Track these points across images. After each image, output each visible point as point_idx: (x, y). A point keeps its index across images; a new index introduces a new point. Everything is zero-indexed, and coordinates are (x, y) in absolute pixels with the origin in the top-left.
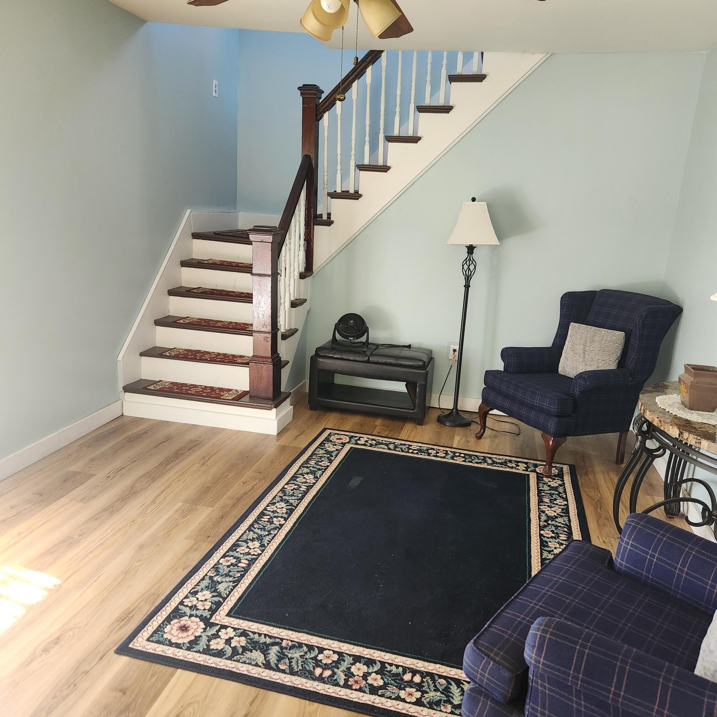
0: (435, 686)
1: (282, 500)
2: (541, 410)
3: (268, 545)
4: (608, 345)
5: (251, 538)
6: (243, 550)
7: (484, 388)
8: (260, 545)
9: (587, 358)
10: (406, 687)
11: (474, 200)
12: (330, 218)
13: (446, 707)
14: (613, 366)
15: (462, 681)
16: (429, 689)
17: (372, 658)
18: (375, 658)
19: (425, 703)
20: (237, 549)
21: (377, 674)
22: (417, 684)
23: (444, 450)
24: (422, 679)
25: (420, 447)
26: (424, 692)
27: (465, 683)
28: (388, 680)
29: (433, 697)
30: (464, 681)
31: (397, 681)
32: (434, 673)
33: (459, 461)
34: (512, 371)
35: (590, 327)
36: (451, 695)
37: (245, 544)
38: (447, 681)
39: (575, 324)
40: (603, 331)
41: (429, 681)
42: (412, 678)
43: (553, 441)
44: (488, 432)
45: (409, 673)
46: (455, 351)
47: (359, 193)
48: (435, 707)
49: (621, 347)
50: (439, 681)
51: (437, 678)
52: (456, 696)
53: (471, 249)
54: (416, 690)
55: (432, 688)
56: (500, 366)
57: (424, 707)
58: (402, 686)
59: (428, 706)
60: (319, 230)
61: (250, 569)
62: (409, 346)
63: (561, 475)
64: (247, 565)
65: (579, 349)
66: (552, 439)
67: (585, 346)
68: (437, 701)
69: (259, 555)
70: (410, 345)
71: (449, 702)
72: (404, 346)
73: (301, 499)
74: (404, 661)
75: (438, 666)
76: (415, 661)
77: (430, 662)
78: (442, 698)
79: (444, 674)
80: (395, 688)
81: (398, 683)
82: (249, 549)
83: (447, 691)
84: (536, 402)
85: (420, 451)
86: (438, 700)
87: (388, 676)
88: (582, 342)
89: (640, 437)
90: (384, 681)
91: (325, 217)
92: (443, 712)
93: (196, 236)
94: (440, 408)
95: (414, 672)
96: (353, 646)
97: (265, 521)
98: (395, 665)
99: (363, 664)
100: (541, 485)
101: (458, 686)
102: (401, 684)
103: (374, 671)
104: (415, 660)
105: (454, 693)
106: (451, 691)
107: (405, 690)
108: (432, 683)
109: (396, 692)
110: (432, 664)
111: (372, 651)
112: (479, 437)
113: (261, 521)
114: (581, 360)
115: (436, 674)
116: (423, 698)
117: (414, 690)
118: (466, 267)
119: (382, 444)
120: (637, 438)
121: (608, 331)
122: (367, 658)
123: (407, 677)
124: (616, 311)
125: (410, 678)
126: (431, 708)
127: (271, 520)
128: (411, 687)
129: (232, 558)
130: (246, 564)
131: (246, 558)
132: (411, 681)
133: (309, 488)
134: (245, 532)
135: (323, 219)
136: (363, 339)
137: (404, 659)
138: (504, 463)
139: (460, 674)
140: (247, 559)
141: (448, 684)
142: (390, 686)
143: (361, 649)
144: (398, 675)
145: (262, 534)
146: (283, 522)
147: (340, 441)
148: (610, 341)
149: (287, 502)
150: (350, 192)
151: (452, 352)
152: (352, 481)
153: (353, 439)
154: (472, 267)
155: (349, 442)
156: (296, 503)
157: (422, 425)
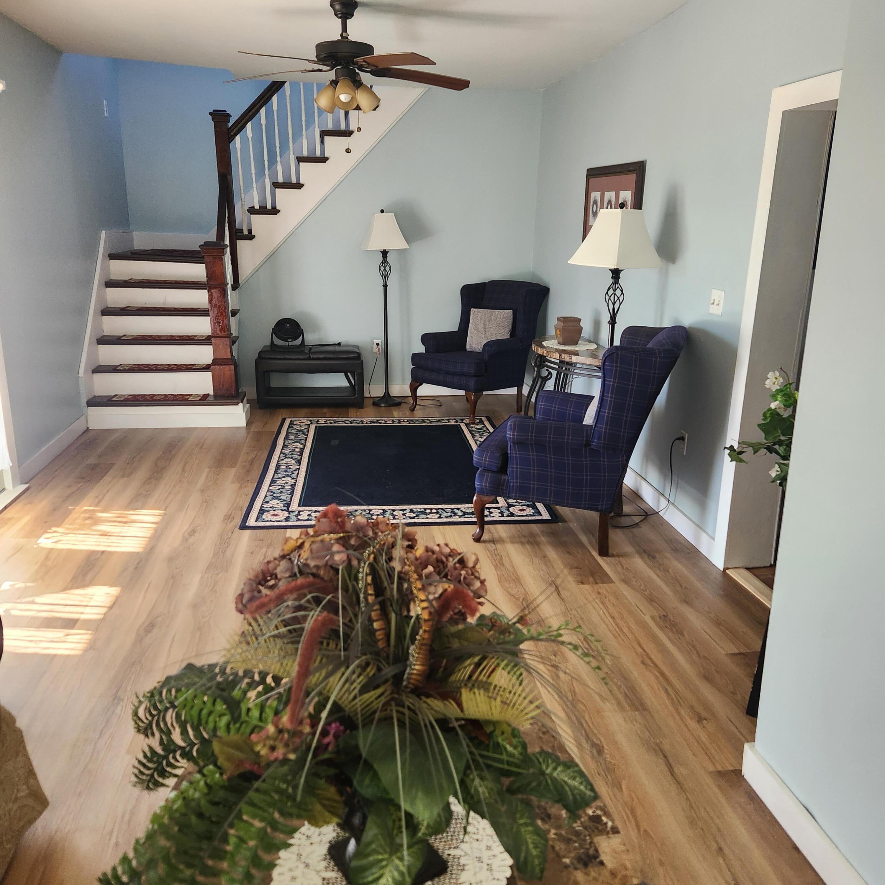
0: (446, 512)
1: (287, 457)
2: (463, 374)
3: (297, 477)
4: (502, 321)
5: (282, 477)
7: (413, 368)
8: (291, 478)
9: (487, 333)
11: (382, 211)
12: (251, 233)
14: (507, 336)
17: (403, 508)
18: (405, 508)
19: (443, 517)
20: (276, 482)
21: (410, 513)
23: (390, 420)
24: (437, 511)
25: (370, 420)
26: (440, 514)
27: (461, 508)
29: (446, 515)
33: (405, 424)
34: (432, 351)
35: (486, 309)
37: (280, 479)
39: (474, 309)
40: (497, 311)
41: (441, 511)
42: (431, 511)
43: (474, 395)
44: (417, 407)
46: (378, 344)
47: (277, 208)
49: (511, 322)
52: (459, 513)
53: (385, 253)
54: (436, 514)
56: (421, 349)
58: (427, 514)
59: (446, 518)
60: (241, 244)
61: (294, 489)
62: (339, 344)
63: (481, 422)
64: (291, 487)
65: (481, 327)
67: (485, 324)
68: (449, 516)
69: (295, 482)
70: (340, 343)
71: (456, 515)
72: (335, 344)
73: (301, 455)
74: (423, 506)
75: (443, 505)
76: (429, 506)
77: (438, 505)
78: (452, 515)
79: (449, 507)
80: (424, 515)
82: (285, 481)
85: (372, 422)
88: (482, 322)
89: (536, 368)
90: (416, 514)
91: (246, 232)
93: (113, 257)
94: (371, 397)
96: (389, 506)
98: (418, 508)
99: (400, 511)
100: (470, 428)
101: (459, 510)
103: (407, 512)
106: (455, 512)
107: (430, 515)
108: (444, 511)
110: (440, 505)
112: (413, 410)
114: (483, 336)
115: (443, 508)
117: (434, 514)
118: (382, 268)
119: (338, 421)
120: (534, 369)
121: (500, 311)
123: (428, 511)
124: (503, 295)
127: (288, 467)
129: (277, 486)
133: (302, 449)
135: (244, 233)
136: (299, 341)
138: (439, 421)
140: (288, 485)
141: (453, 510)
142: (420, 515)
144: (422, 511)
145: (288, 474)
146: (298, 467)
147: (304, 424)
148: (503, 318)
149: (292, 458)
150: (268, 208)
151: (375, 346)
152: (332, 443)
153: (313, 422)
154: (387, 268)
155: (311, 423)
156: (299, 458)
157: (363, 408)
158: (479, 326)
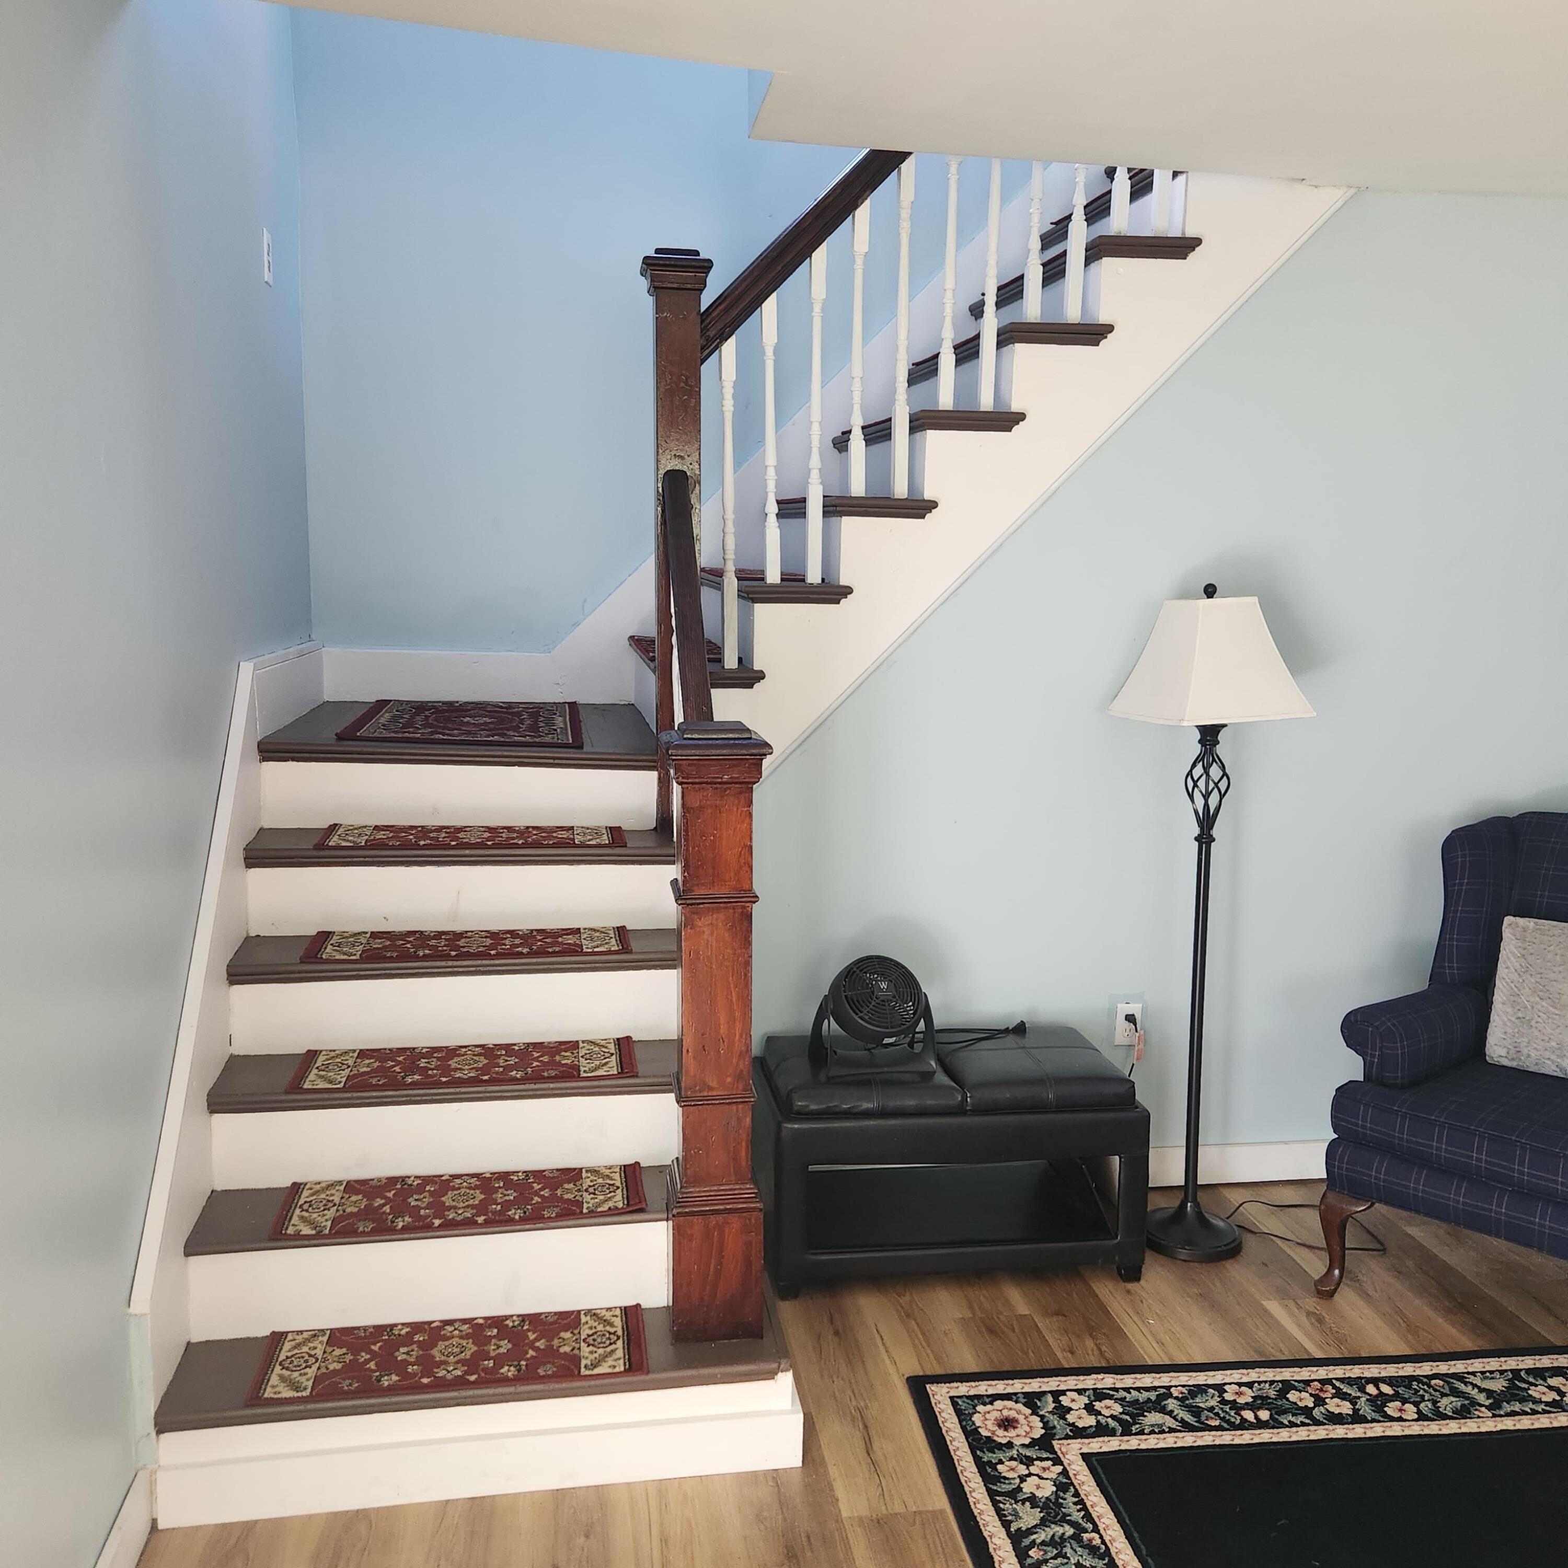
47: (841, 582)
91: (732, 662)
93: (274, 750)
135: (730, 667)
150: (810, 580)
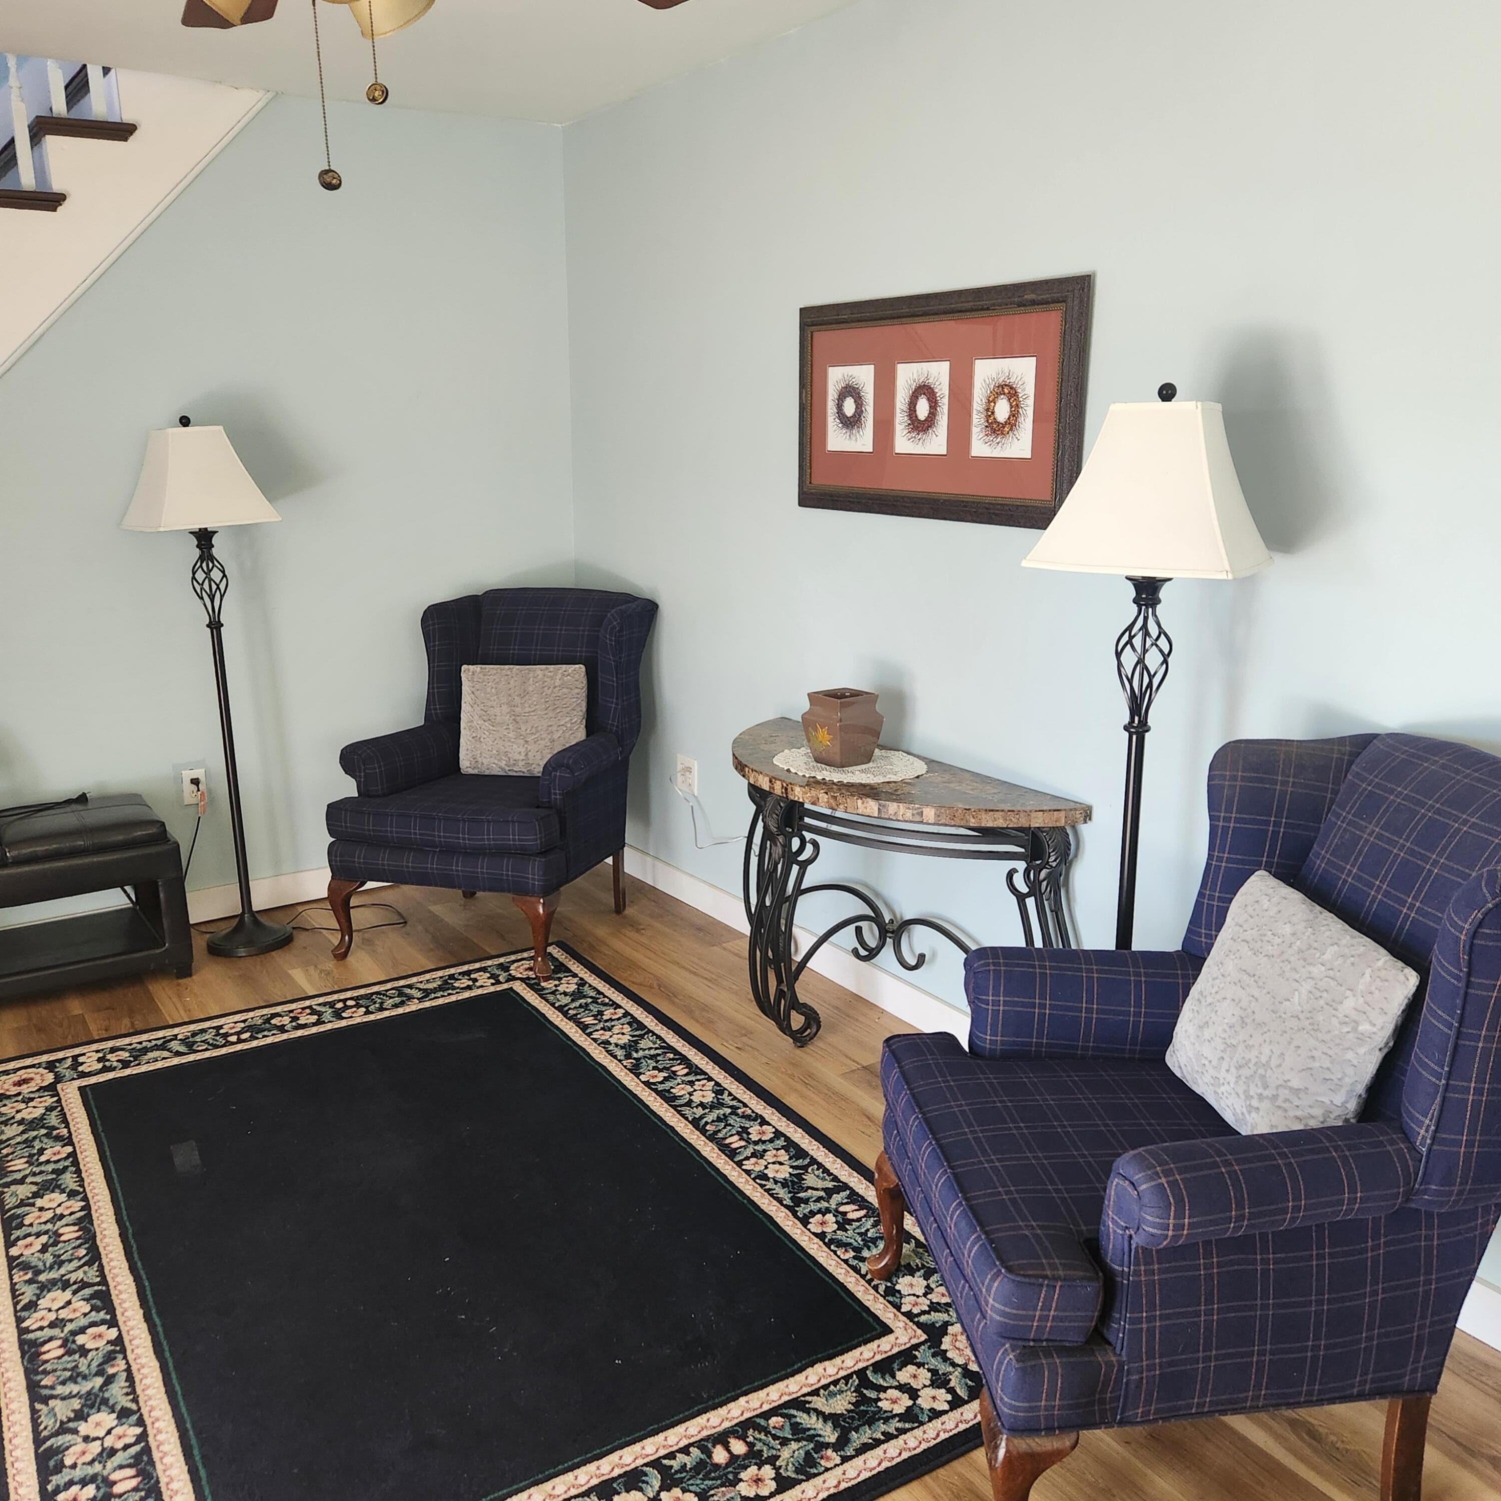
0: (775, 1437)
1: (45, 1288)
2: (501, 852)
3: (137, 1403)
4: (559, 694)
5: (72, 1415)
6: (84, 1453)
7: (331, 844)
8: (114, 1415)
9: (523, 728)
10: (736, 1474)
11: (185, 422)
13: (828, 1459)
14: (580, 735)
15: (802, 1399)
16: (773, 1448)
17: (628, 1469)
18: (633, 1466)
19: (793, 1476)
20: (62, 1461)
21: (669, 1490)
22: (746, 1456)
23: (303, 1009)
24: (746, 1442)
25: (244, 1021)
26: (772, 1460)
27: (808, 1398)
28: (697, 1485)
29: (792, 1457)
30: (804, 1395)
31: (713, 1475)
32: (750, 1418)
33: (358, 1017)
34: (380, 792)
35: (507, 667)
36: (812, 1432)
37: (68, 1437)
38: (783, 1416)
39: (472, 667)
40: (539, 670)
41: (758, 1436)
42: (729, 1451)
43: (544, 904)
45: (714, 1447)
46: (197, 783)
48: (814, 1471)
49: (583, 693)
50: (772, 1425)
51: (762, 1422)
52: (821, 1429)
53: (204, 538)
54: (756, 1467)
55: (776, 1444)
56: (348, 788)
57: (800, 1484)
58: (731, 1477)
59: (803, 1477)
61: (158, 1482)
62: (82, 799)
63: (561, 967)
64: (140, 1479)
65: (501, 713)
66: (542, 901)
67: (511, 705)
68: (805, 1460)
69: (143, 1437)
70: (84, 795)
71: (821, 1446)
72: (69, 802)
73: (94, 1256)
74: (684, 1433)
75: (742, 1400)
76: (701, 1420)
77: (726, 1404)
78: (807, 1448)
79: (766, 1407)
80: (723, 1489)
81: (720, 1478)
82: (98, 1443)
83: (799, 1432)
84: (489, 838)
85: (254, 1030)
86: (803, 1455)
87: (689, 1480)
88: (503, 699)
90: (694, 1492)
92: (831, 1468)
95: (722, 1439)
96: (570, 1474)
97: (59, 1358)
98: (678, 1451)
99: (628, 1491)
100: (551, 998)
101: (808, 1411)
102: (726, 1475)
103: (657, 1488)
104: (699, 1419)
105: (813, 1427)
106: (804, 1426)
107: (741, 1480)
108: (766, 1435)
109: (733, 1494)
110: (732, 1405)
111: (614, 1457)
112: (343, 956)
113: (47, 1361)
114: (510, 735)
115: (754, 1417)
116: (781, 1471)
117: (753, 1470)
118: (201, 577)
119: (145, 1050)
121: (547, 669)
122: (620, 1476)
123: (720, 1456)
124: (542, 627)
125: (727, 1455)
126: (810, 1477)
127: (74, 1346)
128: (745, 1467)
129: (75, 1489)
130: (134, 1477)
131: (116, 1464)
132: (733, 1458)
133: (85, 1222)
134: (34, 1412)
137: (680, 1429)
138: (446, 985)
139: (787, 1390)
140: (121, 1467)
141: (790, 1420)
142: (712, 1492)
143: (591, 1467)
144: (700, 1466)
145: (88, 1388)
146: (113, 1333)
147: (33, 1086)
148: (562, 686)
149: (66, 1285)
151: (189, 788)
152: (178, 1160)
153: (60, 1069)
154: (216, 575)
155: (58, 1079)
156: (92, 1274)
157: (190, 975)
158: (497, 710)
